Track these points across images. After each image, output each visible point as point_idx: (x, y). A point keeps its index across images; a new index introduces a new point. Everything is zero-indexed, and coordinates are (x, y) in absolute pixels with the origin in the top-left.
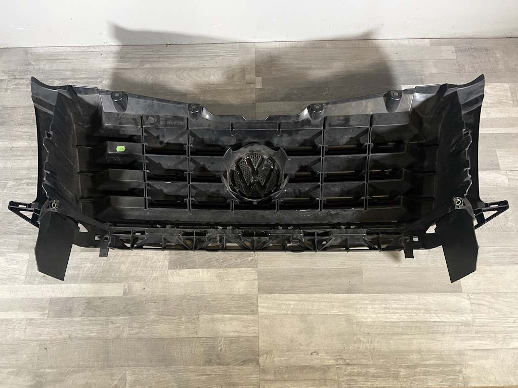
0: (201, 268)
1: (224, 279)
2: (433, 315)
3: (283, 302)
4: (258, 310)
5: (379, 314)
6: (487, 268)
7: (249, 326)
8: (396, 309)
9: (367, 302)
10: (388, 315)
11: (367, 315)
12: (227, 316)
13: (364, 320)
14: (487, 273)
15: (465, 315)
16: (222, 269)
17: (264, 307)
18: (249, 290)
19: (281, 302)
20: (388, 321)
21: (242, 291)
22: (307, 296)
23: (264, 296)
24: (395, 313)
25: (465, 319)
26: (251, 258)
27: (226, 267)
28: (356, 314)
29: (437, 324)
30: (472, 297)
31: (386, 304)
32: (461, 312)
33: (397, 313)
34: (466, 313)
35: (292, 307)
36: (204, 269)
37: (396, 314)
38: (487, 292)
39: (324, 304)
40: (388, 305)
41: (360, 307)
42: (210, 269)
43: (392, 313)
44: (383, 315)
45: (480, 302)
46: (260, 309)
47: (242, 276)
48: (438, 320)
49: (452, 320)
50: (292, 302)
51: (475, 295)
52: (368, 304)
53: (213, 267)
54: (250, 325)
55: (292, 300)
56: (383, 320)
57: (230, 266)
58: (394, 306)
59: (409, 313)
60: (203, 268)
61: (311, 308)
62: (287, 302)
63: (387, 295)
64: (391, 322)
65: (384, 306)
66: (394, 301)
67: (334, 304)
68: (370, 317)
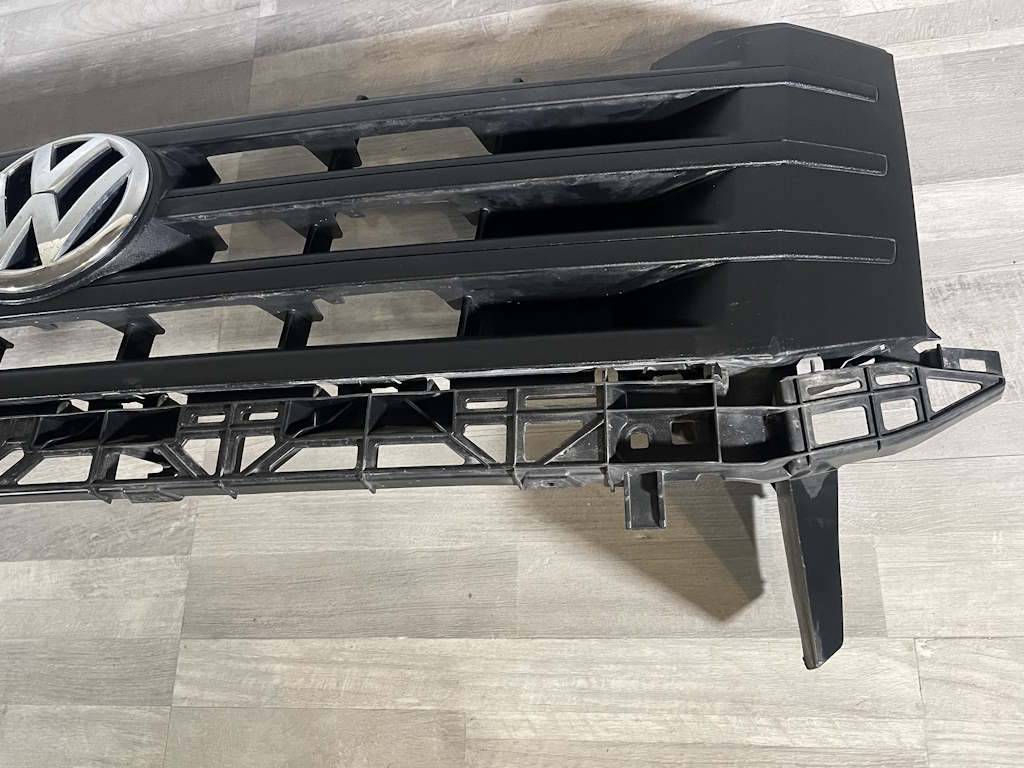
0: (36, 559)
1: (93, 590)
2: (763, 721)
3: (252, 665)
4: (172, 692)
5: (558, 715)
6: (997, 539)
7: (139, 743)
8: (624, 694)
9: (522, 668)
10: (589, 716)
11: (517, 716)
12: (83, 708)
13: (504, 734)
14: (997, 558)
15: (897, 725)
16: (91, 562)
17: (189, 682)
18: (157, 625)
19: (243, 666)
20: (590, 738)
21: (137, 630)
22: (328, 644)
23: (198, 645)
24: (614, 710)
25: (891, 742)
26: (178, 523)
27: (104, 555)
28: (480, 710)
30: (927, 653)
31: (587, 678)
32: (875, 714)
33: (626, 711)
34: (898, 715)
35: (277, 681)
36: (44, 562)
37: (622, 716)
38: (991, 633)
39: (374, 673)
40: (593, 681)
41: (495, 684)
42: (60, 562)
43: (607, 709)
44: (574, 716)
45: (961, 674)
46: (179, 690)
47: (143, 582)
48: (784, 741)
49: (837, 742)
50: (278, 667)
51: (941, 644)
52: (523, 675)
53: (68, 554)
54: (144, 739)
55: (278, 660)
56: (572, 736)
57: (114, 553)
58: (617, 684)
59: (670, 712)
60: (43, 558)
61: (334, 686)
62: (263, 667)
63: (593, 642)
64: (600, 745)
65: (581, 682)
66: (620, 667)
67: (409, 672)
68: (526, 724)
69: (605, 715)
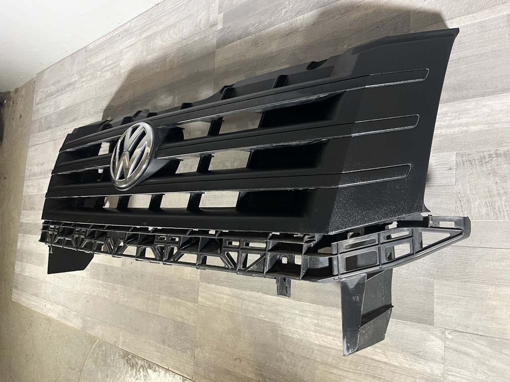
2: (379, 351)
3: (218, 295)
4: (198, 299)
5: (307, 332)
6: (491, 289)
7: (191, 314)
8: (330, 329)
9: (297, 312)
10: (318, 334)
11: (294, 329)
12: (177, 300)
13: (290, 335)
14: (489, 299)
15: (432, 364)
17: (202, 297)
19: (216, 294)
20: (317, 343)
22: (239, 291)
23: (204, 284)
24: (326, 334)
25: (429, 371)
28: (283, 324)
29: (383, 366)
30: (450, 337)
31: (318, 320)
32: (423, 358)
33: (330, 335)
34: (434, 360)
35: (225, 301)
37: (328, 337)
38: (480, 333)
39: (252, 304)
40: (320, 322)
41: (288, 316)
43: (324, 333)
44: (313, 333)
45: (463, 348)
46: (200, 299)
48: (386, 360)
49: (407, 366)
50: (225, 297)
51: (457, 334)
52: (297, 314)
55: (225, 294)
56: (312, 340)
58: (328, 324)
61: (240, 306)
62: (221, 296)
63: (321, 306)
64: (321, 346)
66: (329, 318)
67: (262, 306)
68: (297, 333)
69: (323, 335)
